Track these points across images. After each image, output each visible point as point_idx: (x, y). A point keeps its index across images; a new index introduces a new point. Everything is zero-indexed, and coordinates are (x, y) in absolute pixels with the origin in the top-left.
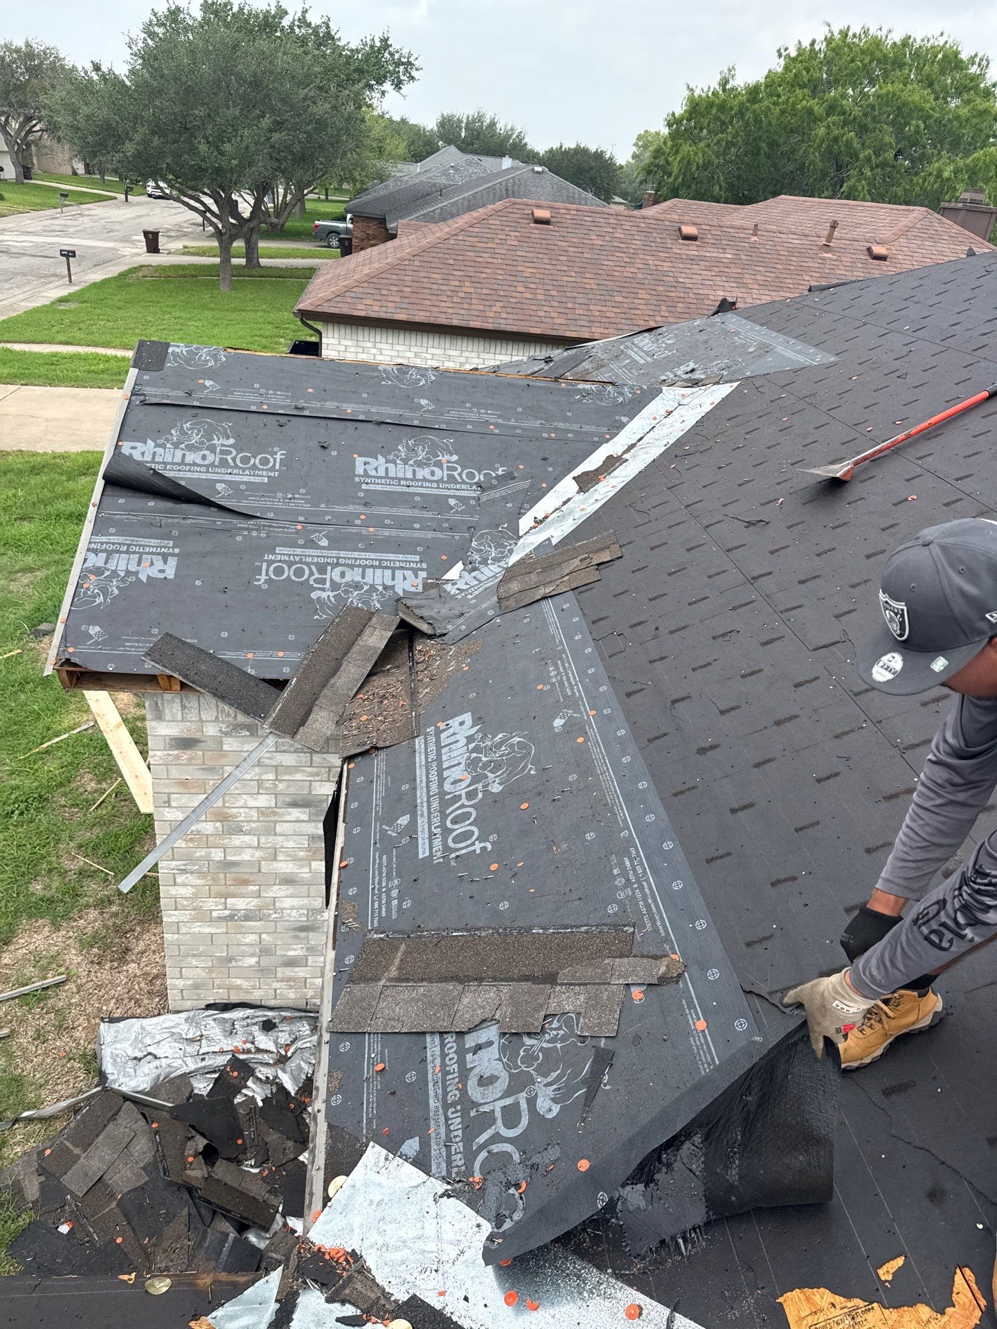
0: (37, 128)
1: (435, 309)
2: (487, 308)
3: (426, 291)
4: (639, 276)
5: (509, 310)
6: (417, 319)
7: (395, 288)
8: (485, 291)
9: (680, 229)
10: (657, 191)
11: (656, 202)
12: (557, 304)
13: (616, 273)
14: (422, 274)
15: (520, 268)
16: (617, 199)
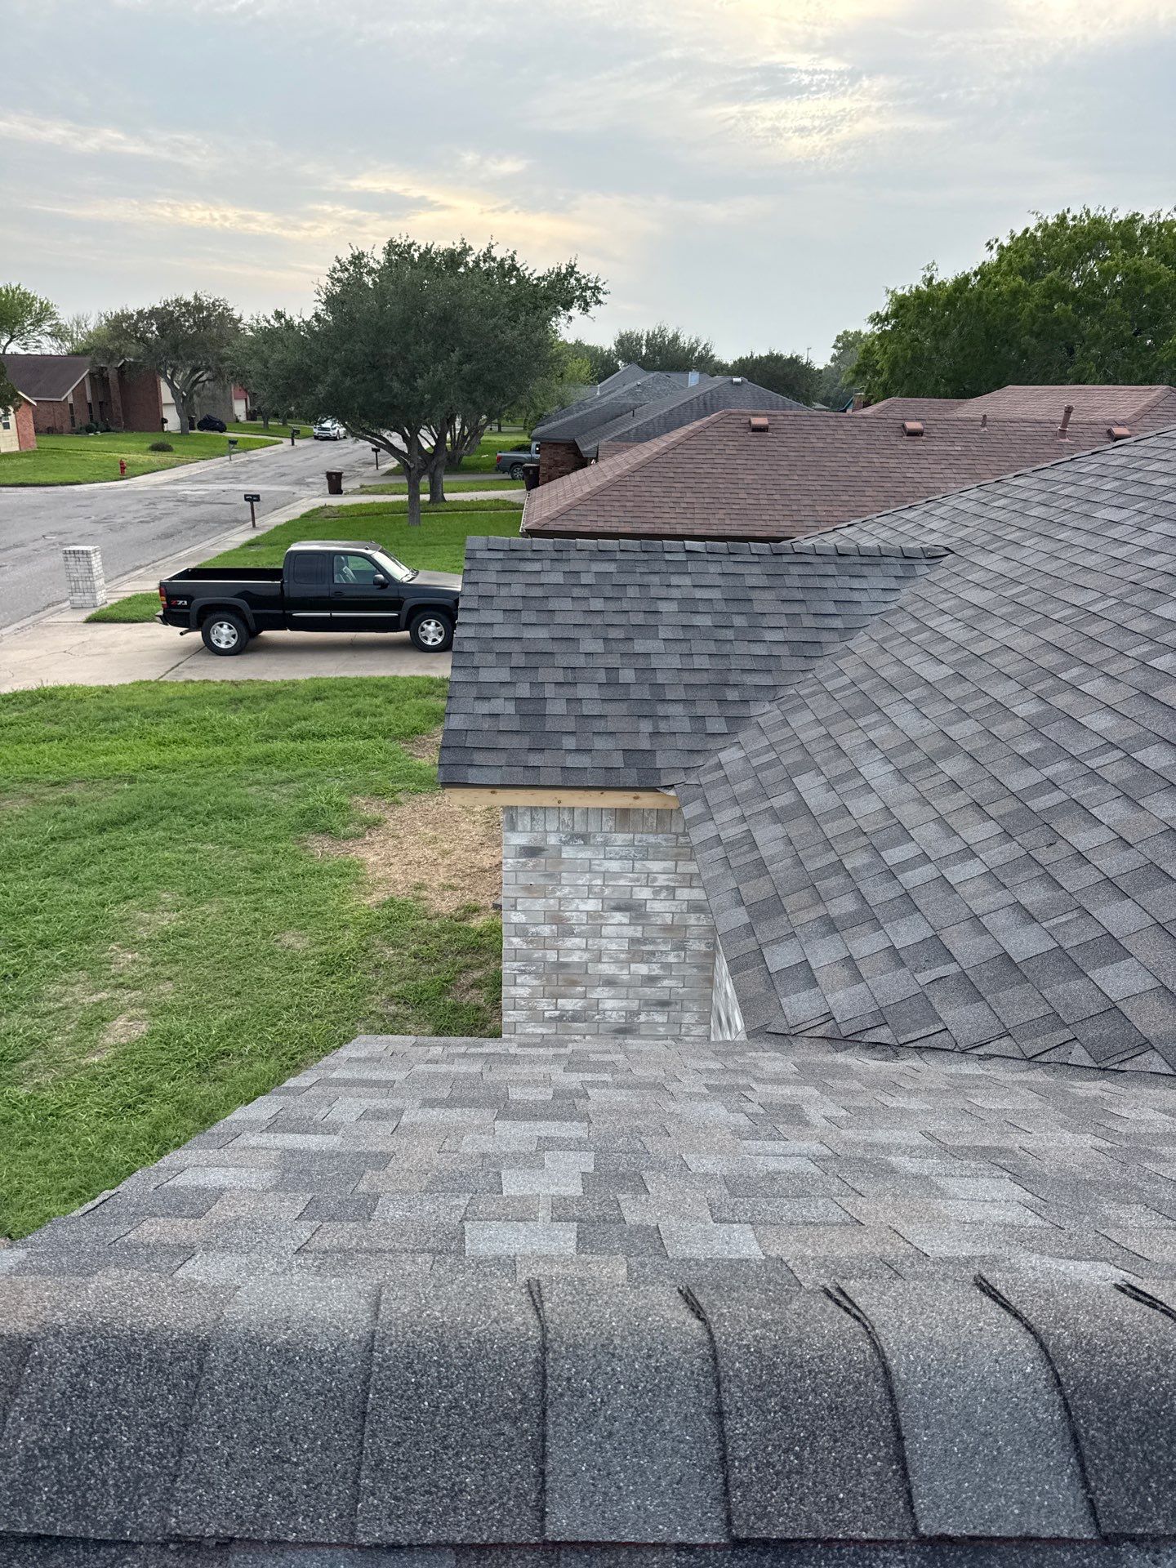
0: (204, 378)
1: (659, 520)
2: (710, 517)
3: (648, 504)
4: (865, 474)
5: (733, 517)
6: (641, 531)
7: (617, 504)
8: (707, 500)
9: (904, 426)
10: (867, 392)
11: (867, 405)
12: (781, 507)
13: (840, 474)
14: (643, 489)
15: (740, 476)
16: (819, 406)
